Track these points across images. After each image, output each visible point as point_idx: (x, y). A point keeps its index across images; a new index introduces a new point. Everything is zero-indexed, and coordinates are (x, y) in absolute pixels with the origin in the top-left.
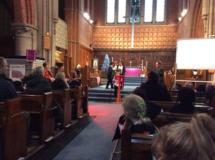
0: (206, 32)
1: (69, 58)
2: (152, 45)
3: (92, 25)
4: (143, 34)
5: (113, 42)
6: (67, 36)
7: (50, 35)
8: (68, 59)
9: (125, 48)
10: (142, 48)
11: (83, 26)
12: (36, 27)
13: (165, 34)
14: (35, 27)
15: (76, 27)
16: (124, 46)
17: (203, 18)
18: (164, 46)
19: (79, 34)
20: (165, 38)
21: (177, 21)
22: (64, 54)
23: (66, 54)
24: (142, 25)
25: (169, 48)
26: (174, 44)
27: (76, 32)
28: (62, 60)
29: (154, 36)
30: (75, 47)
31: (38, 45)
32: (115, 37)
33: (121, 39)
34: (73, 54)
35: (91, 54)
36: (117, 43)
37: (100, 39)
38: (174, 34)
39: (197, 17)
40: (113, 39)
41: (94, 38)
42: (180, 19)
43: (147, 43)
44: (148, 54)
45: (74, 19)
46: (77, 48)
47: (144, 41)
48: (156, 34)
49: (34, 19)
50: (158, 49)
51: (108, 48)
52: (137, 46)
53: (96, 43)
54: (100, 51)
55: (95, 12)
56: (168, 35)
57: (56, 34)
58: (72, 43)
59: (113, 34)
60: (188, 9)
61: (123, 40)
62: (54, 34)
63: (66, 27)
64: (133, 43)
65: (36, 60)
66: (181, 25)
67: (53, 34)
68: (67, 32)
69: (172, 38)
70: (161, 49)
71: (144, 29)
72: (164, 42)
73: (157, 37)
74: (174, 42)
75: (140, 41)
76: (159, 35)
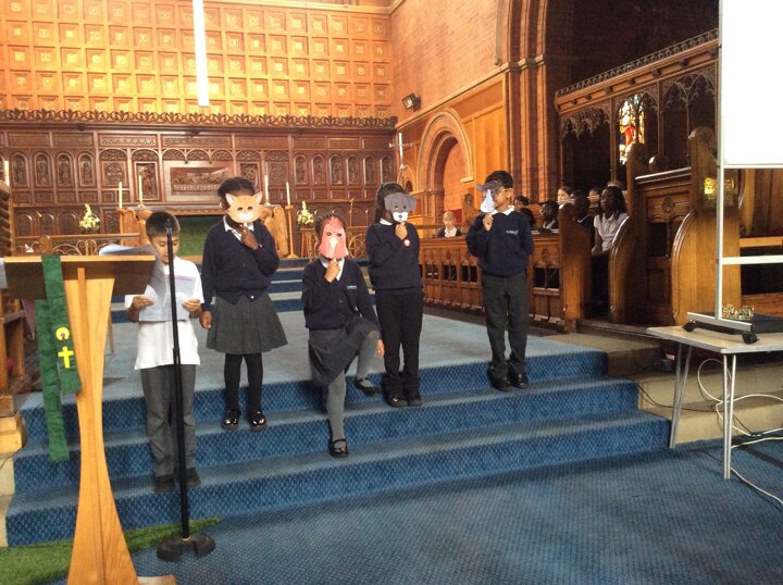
2: (285, 98)
4: (235, 41)
5: (75, 75)
9: (149, 108)
10: (239, 111)
13: (340, 48)
16: (143, 100)
18: (341, 106)
20: (341, 70)
25: (364, 115)
26: (381, 98)
29: (291, 55)
32: (83, 46)
33: (121, 60)
36: (99, 84)
38: (380, 50)
40: (72, 58)
43: (260, 88)
44: (274, 142)
47: (248, 76)
48: (299, 46)
50: (320, 120)
51: (48, 106)
52: (215, 102)
56: (355, 53)
59: (70, 33)
61: (136, 68)
69: (371, 69)
70: (330, 118)
71: (240, 16)
72: (340, 87)
73: (305, 61)
74: (383, 89)
75: (226, 75)
76: (315, 52)
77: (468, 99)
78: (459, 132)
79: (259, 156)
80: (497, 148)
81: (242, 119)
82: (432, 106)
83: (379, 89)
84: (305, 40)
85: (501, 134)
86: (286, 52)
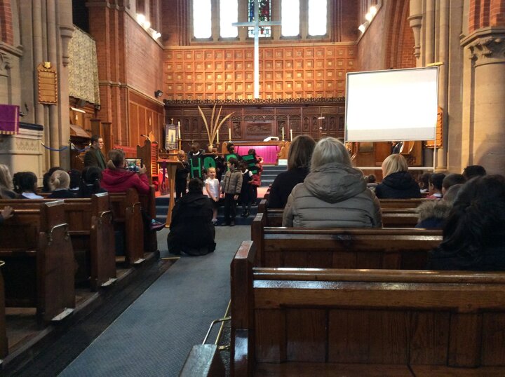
0: (419, 57)
1: (103, 124)
2: (301, 90)
3: (159, 43)
4: (279, 64)
5: (210, 84)
6: (96, 70)
7: (55, 69)
8: (101, 125)
9: (240, 97)
10: (279, 97)
11: (135, 46)
12: (17, 50)
13: (330, 63)
14: (14, 48)
15: (117, 48)
16: (237, 94)
17: (412, 23)
18: (328, 92)
19: (127, 65)
20: (330, 74)
21: (357, 32)
22: (91, 115)
23: (96, 114)
24: (277, 43)
25: (341, 95)
27: (120, 60)
28: (87, 131)
29: (304, 69)
30: (119, 97)
31: (23, 93)
32: (214, 71)
33: (229, 76)
34: (113, 116)
35: (159, 114)
36: (220, 87)
37: (179, 77)
38: (351, 63)
39: (399, 23)
40: (209, 77)
41: (164, 75)
42: (362, 28)
43: (289, 86)
44: (293, 111)
45: (112, 31)
46: (123, 99)
47: (284, 81)
48: (309, 64)
49: (11, 28)
50: (316, 100)
51: (199, 98)
52: (268, 93)
53: (170, 88)
54: (180, 108)
55: (164, 12)
56: (338, 66)
57: (69, 66)
58: (109, 88)
59: (209, 66)
60: (379, 5)
61: (236, 78)
62: (65, 66)
63: (95, 50)
64: (257, 87)
65: (20, 130)
66: (364, 41)
67: (61, 65)
68: (96, 61)
70: (322, 98)
71: (282, 52)
72: (329, 83)
73: (312, 71)
75: (274, 81)
76: (317, 67)
79: (287, 118)
81: (280, 101)
84: (313, 61)
86: (303, 67)
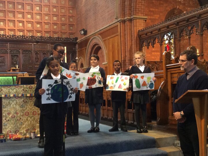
2: (31, 29)
4: (11, 6)
10: (12, 33)
13: (55, 10)
18: (55, 32)
20: (55, 18)
25: (64, 36)
26: (71, 30)
29: (34, 12)
38: (71, 11)
43: (21, 24)
44: (26, 46)
47: (16, 20)
48: (38, 8)
50: (45, 38)
52: (1, 29)
56: (61, 12)
69: (67, 18)
70: (50, 37)
72: (55, 25)
73: (40, 14)
74: (72, 26)
75: (7, 19)
76: (44, 11)
77: (105, 31)
78: (102, 44)
79: (19, 52)
80: (117, 51)
81: (13, 37)
82: (91, 34)
83: (70, 26)
84: (40, 6)
85: (118, 45)
86: (32, 11)
